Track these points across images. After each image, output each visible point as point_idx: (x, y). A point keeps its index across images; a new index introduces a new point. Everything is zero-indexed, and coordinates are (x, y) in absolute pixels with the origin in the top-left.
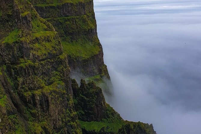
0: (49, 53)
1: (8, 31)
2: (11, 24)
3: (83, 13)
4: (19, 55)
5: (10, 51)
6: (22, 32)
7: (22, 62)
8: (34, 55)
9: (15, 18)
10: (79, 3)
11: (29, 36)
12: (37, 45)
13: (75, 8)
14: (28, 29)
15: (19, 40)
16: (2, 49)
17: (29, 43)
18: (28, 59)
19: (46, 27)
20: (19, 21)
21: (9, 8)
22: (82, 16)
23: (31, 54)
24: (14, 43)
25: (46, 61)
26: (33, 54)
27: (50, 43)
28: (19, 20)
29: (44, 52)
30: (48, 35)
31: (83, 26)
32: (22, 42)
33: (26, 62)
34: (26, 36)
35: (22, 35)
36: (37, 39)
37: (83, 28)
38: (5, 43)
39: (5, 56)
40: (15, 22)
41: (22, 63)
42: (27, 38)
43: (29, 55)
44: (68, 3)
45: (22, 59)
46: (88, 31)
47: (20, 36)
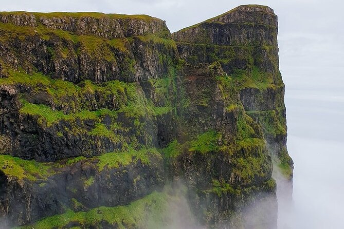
0: (255, 175)
1: (195, 132)
2: (203, 122)
3: (271, 107)
4: (212, 173)
5: (199, 165)
6: (223, 137)
7: (215, 184)
8: (236, 176)
9: (213, 114)
10: (268, 89)
11: (232, 145)
12: (241, 161)
13: (261, 97)
14: (231, 132)
15: (217, 150)
16: (187, 161)
17: (232, 156)
18: (226, 183)
19: (253, 132)
20: (219, 119)
21: (204, 95)
22: (270, 111)
23: (232, 174)
24: (209, 152)
25: (250, 188)
26: (235, 174)
27: (258, 159)
28: (219, 116)
29: (250, 173)
30: (257, 145)
31: (270, 129)
32: (222, 152)
33: (222, 187)
34: (229, 143)
35: (223, 141)
36: (243, 150)
37: (268, 132)
38: (194, 152)
39: (191, 172)
40: (211, 119)
41: (215, 186)
42: (230, 148)
43: (230, 176)
44: (251, 89)
45: (216, 181)
46: (277, 137)
47: (220, 144)
